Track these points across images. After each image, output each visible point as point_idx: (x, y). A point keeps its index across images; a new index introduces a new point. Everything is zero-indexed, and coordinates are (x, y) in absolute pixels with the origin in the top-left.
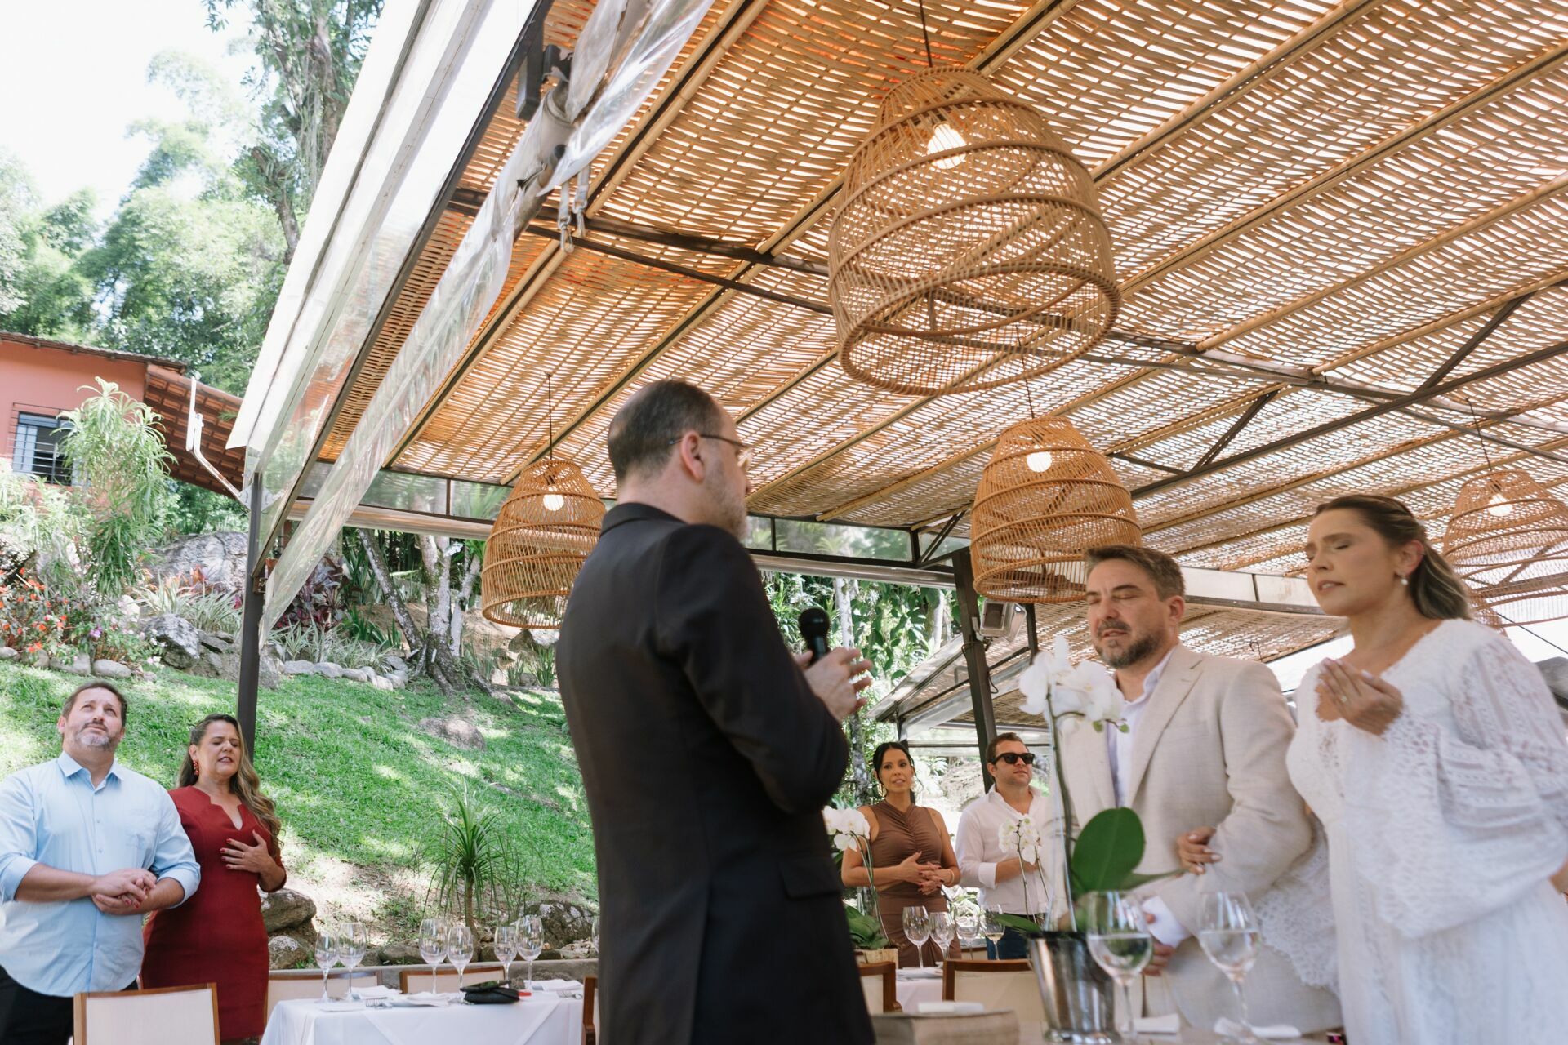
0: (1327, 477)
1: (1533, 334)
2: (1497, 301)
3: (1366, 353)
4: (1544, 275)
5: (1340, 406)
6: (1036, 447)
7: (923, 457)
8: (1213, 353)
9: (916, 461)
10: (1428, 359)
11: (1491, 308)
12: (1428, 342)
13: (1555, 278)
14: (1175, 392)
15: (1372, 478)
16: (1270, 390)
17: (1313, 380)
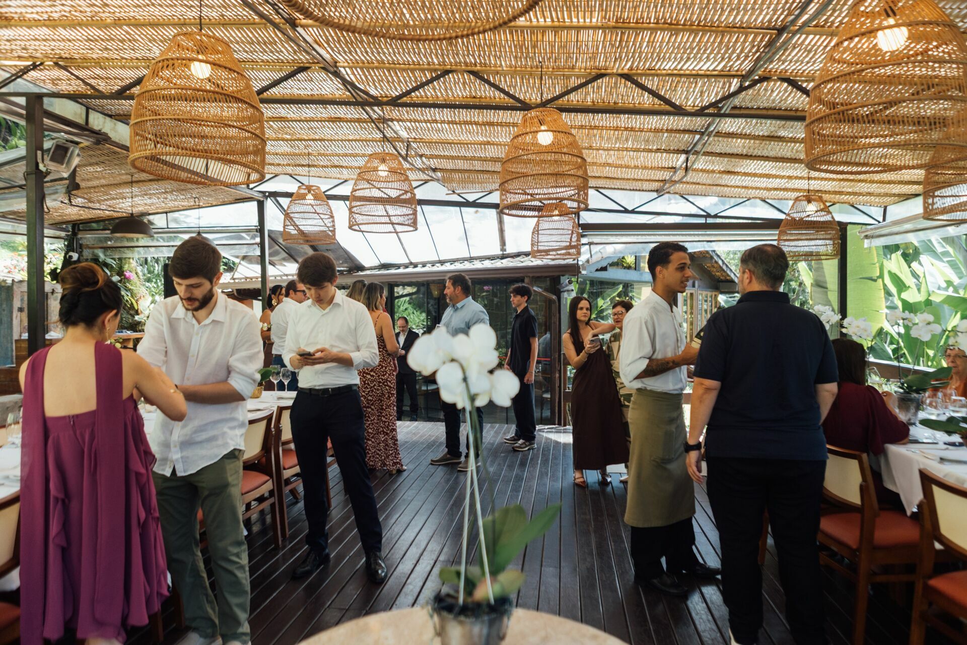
0: (288, 121)
1: (434, 89)
2: (441, 67)
3: (367, 66)
4: (466, 64)
5: (330, 87)
6: (200, 57)
7: (39, 9)
8: (300, 29)
9: (30, 10)
10: (388, 82)
11: (435, 70)
12: (396, 73)
13: (469, 68)
14: (259, 43)
15: (309, 129)
16: (307, 65)
17: (332, 70)
